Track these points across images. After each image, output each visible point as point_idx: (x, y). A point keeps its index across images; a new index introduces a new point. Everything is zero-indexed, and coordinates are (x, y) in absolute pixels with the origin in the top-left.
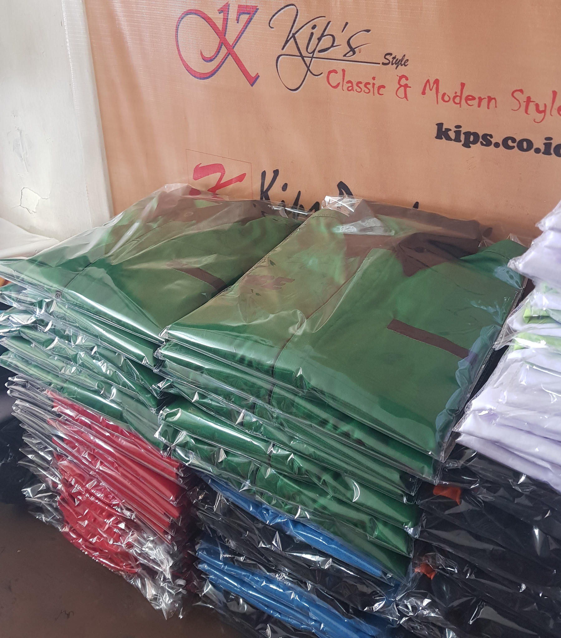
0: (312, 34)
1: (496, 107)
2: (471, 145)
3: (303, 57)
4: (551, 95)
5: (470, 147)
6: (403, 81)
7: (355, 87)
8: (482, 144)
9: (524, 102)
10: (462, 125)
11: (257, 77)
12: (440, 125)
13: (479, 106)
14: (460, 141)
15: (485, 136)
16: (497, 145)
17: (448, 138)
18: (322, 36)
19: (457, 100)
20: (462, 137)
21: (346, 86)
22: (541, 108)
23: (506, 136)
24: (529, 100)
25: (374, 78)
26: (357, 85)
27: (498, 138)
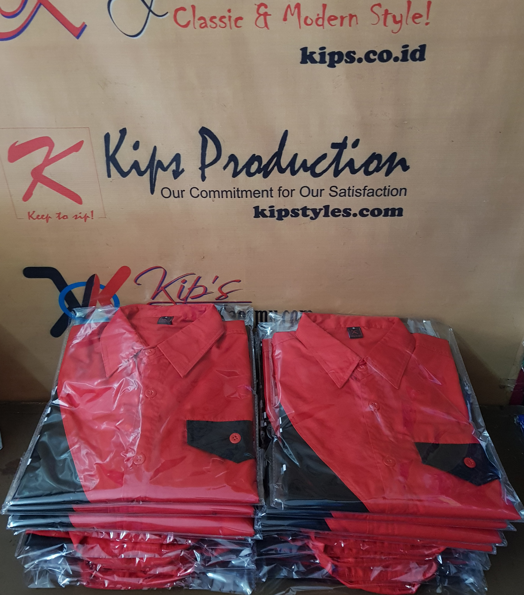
1: (357, 24)
2: (336, 64)
4: (406, 5)
5: (335, 66)
6: (262, 10)
7: (209, 23)
8: (346, 62)
9: (383, 15)
10: (326, 47)
11: (84, 27)
12: (304, 50)
13: (341, 25)
14: (325, 62)
15: (349, 54)
16: (360, 60)
17: (313, 61)
19: (320, 22)
20: (327, 58)
21: (198, 23)
22: (398, 19)
23: (368, 51)
24: (387, 13)
25: (229, 11)
26: (211, 20)
27: (360, 54)
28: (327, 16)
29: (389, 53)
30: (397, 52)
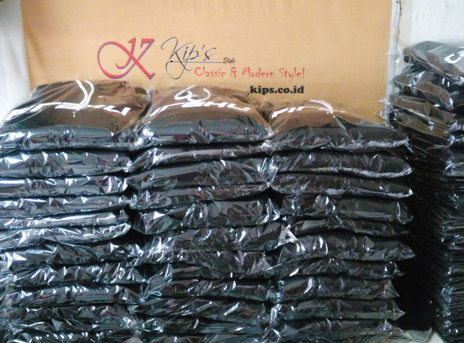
0: (186, 51)
1: (274, 76)
2: (266, 94)
3: (181, 62)
4: (294, 70)
6: (234, 70)
7: (210, 74)
8: (270, 92)
9: (284, 73)
10: (261, 86)
11: (154, 74)
12: (252, 87)
13: (267, 77)
14: (261, 93)
15: (271, 89)
16: (276, 92)
17: (256, 92)
18: (192, 51)
19: (258, 75)
20: (262, 91)
21: (205, 74)
22: (291, 75)
23: (279, 88)
24: (286, 72)
25: (219, 70)
26: (211, 73)
27: (276, 89)
28: (261, 73)
29: (288, 90)
30: (292, 89)
